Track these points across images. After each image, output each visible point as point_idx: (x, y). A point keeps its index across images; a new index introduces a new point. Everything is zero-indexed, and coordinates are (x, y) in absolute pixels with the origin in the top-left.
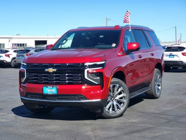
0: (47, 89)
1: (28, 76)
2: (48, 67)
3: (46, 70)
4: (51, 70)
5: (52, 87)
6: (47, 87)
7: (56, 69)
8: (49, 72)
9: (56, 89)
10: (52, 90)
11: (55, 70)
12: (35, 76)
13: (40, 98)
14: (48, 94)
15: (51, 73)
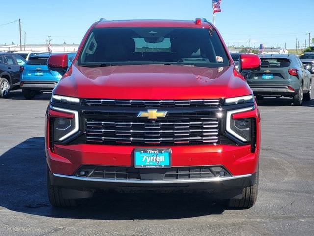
0: (145, 157)
1: (85, 128)
2: (144, 108)
3: (142, 114)
4: (153, 114)
5: (158, 152)
6: (145, 152)
7: (166, 112)
8: (150, 118)
9: (167, 155)
10: (158, 159)
11: (163, 114)
12: (106, 127)
13: (119, 176)
14: (149, 167)
15: (154, 120)
